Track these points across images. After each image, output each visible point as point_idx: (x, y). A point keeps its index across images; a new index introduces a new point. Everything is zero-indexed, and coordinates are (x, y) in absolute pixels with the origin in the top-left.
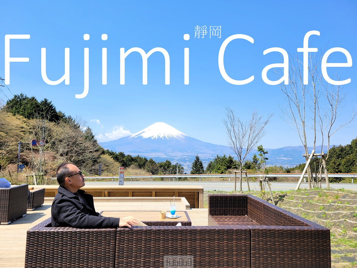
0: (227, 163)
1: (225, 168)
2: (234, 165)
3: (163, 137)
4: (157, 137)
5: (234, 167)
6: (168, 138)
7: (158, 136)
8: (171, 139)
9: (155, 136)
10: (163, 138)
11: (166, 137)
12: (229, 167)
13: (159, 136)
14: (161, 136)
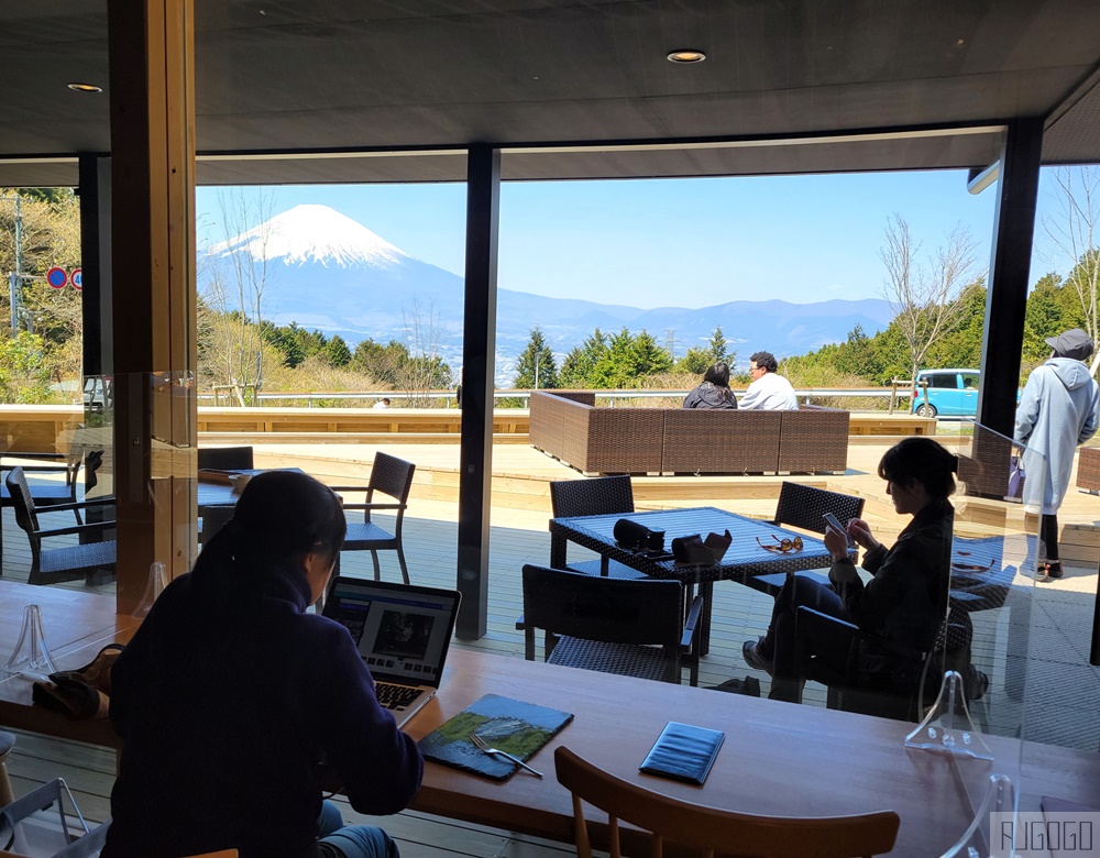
0: (636, 355)
1: (631, 369)
2: (657, 363)
3: (325, 258)
4: (304, 259)
5: (658, 366)
6: (345, 262)
7: (306, 255)
8: (354, 265)
9: (298, 253)
10: (324, 263)
11: (335, 259)
12: (641, 369)
13: (313, 256)
14: (319, 256)
